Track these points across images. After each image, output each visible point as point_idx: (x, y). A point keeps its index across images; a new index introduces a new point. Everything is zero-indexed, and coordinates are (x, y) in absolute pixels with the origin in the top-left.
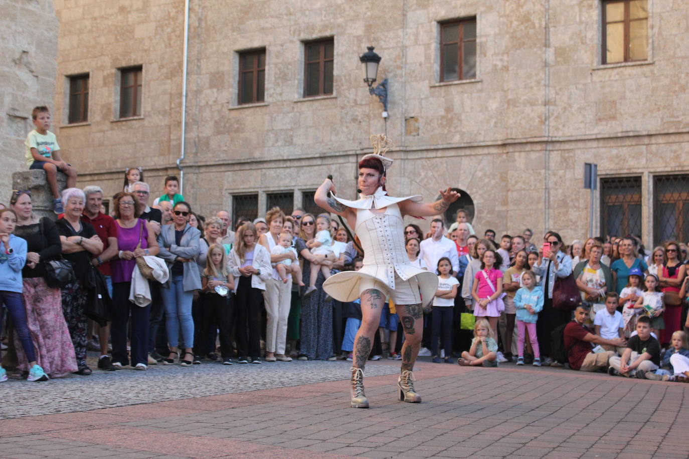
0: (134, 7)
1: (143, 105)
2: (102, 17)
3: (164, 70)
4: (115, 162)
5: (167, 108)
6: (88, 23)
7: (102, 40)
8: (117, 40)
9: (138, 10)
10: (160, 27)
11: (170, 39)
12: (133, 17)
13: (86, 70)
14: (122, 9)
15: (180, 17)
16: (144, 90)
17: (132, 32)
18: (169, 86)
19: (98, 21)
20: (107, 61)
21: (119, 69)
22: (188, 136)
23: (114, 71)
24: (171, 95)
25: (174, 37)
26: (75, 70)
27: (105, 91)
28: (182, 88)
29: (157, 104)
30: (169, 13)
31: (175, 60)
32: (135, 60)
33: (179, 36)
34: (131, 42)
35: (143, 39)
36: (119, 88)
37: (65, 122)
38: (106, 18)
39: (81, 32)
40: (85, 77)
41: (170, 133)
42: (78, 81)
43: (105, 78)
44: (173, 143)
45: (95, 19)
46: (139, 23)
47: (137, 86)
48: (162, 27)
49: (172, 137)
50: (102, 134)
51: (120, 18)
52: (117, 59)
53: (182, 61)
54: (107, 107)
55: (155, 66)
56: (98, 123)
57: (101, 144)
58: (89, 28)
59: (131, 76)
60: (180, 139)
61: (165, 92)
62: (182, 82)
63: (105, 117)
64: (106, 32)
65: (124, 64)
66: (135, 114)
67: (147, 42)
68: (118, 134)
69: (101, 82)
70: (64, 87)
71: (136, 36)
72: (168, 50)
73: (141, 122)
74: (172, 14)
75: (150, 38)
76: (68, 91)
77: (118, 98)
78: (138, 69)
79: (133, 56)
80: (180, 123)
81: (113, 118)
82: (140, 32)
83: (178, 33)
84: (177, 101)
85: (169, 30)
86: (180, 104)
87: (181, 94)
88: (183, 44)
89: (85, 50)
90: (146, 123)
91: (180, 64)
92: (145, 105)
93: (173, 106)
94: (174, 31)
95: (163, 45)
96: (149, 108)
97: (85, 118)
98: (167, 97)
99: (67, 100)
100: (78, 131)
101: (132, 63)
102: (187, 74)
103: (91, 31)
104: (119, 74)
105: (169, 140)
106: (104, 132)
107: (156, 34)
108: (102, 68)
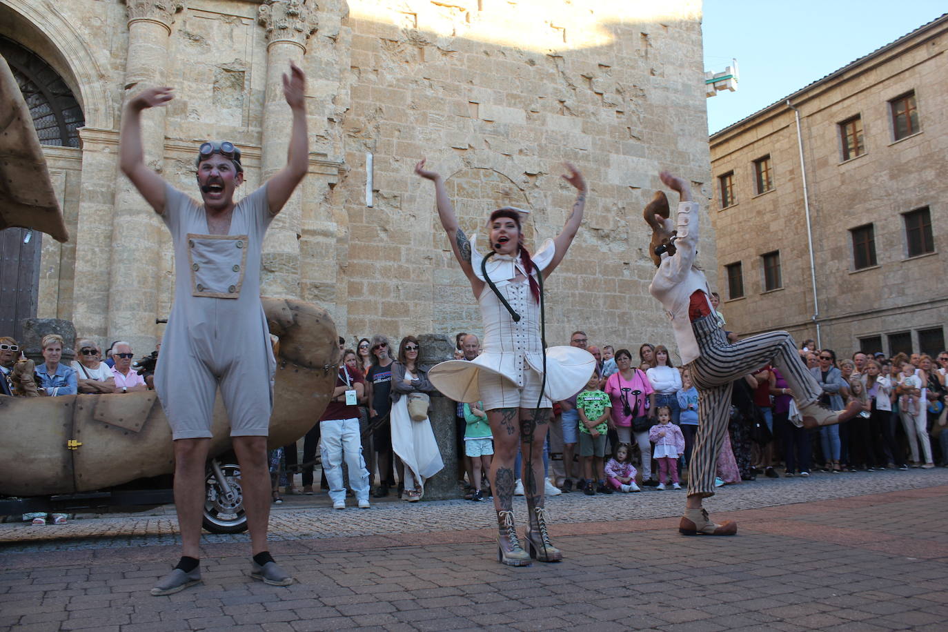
0: (768, 210)
1: (782, 280)
2: (745, 221)
3: (795, 252)
4: (766, 323)
5: (801, 279)
6: (736, 227)
7: (747, 236)
8: (758, 235)
9: (770, 211)
10: (788, 221)
11: (796, 228)
12: (767, 217)
13: (738, 260)
14: (759, 212)
15: (803, 211)
16: (782, 268)
17: (769, 228)
18: (800, 263)
19: (743, 224)
20: (753, 251)
21: (761, 256)
22: (820, 298)
23: (758, 257)
24: (803, 269)
25: (799, 227)
26: (732, 261)
27: (754, 273)
28: (810, 264)
29: (793, 277)
30: (794, 210)
31: (803, 243)
32: (773, 247)
33: (803, 225)
34: (768, 235)
35: (777, 232)
36: (763, 269)
37: (728, 299)
38: (749, 221)
39: (731, 234)
40: (738, 264)
41: (805, 297)
42: (734, 269)
43: (752, 264)
44: (808, 305)
45: (740, 223)
46: (772, 221)
47: (777, 266)
48: (790, 220)
49: (808, 300)
50: (754, 304)
51: (758, 219)
52: (759, 249)
53: (808, 244)
54: (756, 284)
55: (788, 249)
56: (751, 297)
57: (755, 312)
58: (737, 229)
59: (771, 260)
60: (814, 301)
61: (798, 268)
62: (810, 258)
63: (756, 291)
64: (749, 230)
65: (765, 251)
66: (777, 287)
67: (780, 234)
68: (766, 303)
69: (750, 267)
70: (725, 273)
71: (772, 230)
72: (796, 237)
73: (782, 293)
74: (796, 210)
75: (782, 230)
76: (727, 276)
77: (764, 277)
78: (776, 254)
79: (771, 245)
80: (812, 289)
81: (762, 292)
82: (774, 227)
83: (802, 223)
84: (808, 273)
85: (795, 222)
86: (811, 275)
87: (810, 268)
88: (807, 231)
89: (736, 246)
90: (786, 292)
91: (807, 246)
92: (784, 279)
93: (805, 277)
94: (799, 222)
95: (792, 234)
96: (787, 281)
97: (741, 294)
98: (799, 272)
99: (727, 283)
100: (737, 304)
101: (771, 250)
102: (813, 252)
103: (739, 232)
104: (762, 259)
105: (805, 303)
106: (756, 302)
107: (786, 226)
108: (749, 257)
